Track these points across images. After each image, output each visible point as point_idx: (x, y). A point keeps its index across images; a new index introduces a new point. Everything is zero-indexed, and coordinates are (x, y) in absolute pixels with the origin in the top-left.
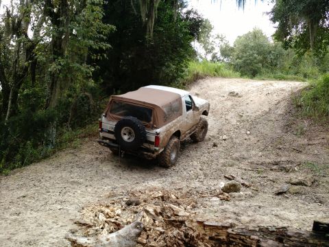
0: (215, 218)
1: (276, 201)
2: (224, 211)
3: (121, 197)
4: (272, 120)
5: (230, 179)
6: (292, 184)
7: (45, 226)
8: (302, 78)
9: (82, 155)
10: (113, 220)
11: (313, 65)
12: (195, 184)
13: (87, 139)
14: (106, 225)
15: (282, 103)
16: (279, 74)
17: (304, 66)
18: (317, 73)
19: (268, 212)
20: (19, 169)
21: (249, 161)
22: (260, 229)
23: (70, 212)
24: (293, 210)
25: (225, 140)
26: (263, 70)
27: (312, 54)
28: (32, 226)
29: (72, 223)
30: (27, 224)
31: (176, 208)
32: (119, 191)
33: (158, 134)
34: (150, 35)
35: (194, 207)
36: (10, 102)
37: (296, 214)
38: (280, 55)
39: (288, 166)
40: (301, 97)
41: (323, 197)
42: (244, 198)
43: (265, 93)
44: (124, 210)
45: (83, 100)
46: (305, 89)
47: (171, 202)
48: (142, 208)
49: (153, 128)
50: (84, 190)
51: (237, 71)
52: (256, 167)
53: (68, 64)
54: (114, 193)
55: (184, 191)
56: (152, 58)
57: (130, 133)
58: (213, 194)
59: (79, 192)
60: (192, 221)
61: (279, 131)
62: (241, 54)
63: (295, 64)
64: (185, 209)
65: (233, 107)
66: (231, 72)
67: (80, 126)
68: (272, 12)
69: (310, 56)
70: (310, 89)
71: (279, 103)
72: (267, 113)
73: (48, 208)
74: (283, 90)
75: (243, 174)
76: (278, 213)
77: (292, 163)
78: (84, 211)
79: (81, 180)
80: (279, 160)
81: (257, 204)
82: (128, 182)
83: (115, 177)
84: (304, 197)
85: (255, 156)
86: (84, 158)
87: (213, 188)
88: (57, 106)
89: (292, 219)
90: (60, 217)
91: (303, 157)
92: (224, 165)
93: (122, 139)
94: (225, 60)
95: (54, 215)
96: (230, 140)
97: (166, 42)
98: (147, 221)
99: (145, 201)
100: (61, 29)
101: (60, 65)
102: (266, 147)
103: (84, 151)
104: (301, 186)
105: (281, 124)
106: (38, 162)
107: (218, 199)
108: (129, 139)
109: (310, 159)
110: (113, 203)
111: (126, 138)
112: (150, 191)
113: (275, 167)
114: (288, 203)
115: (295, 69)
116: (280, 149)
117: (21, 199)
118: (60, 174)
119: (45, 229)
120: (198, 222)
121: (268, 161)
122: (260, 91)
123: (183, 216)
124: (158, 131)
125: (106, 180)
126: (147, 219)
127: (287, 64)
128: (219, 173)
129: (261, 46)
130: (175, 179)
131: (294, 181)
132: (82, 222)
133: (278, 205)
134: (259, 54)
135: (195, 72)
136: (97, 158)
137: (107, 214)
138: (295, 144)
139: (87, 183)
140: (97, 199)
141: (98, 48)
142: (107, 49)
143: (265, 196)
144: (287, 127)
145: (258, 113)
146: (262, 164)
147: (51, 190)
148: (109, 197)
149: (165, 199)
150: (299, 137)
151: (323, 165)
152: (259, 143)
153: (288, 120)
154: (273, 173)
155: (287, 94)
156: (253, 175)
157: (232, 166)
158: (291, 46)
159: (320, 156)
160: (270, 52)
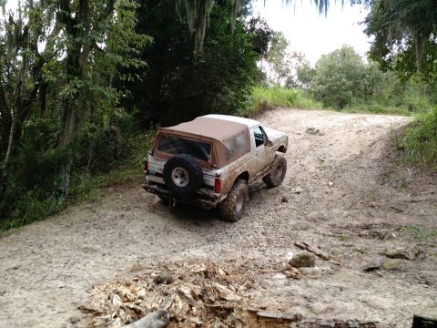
0: (277, 304)
1: (365, 281)
2: (290, 294)
3: (148, 271)
4: (363, 168)
5: (302, 248)
6: (388, 256)
7: (35, 312)
8: (406, 110)
9: (103, 212)
10: (132, 306)
11: (422, 94)
12: (254, 254)
13: (111, 189)
14: (122, 312)
15: (378, 144)
16: (376, 105)
17: (409, 95)
18: (426, 105)
19: (352, 296)
20: (15, 229)
21: (330, 223)
22: (336, 324)
23: (75, 291)
24: (388, 293)
25: (298, 193)
26: (354, 100)
27: (419, 78)
28: (18, 311)
29: (75, 308)
30: (11, 308)
31: (223, 288)
32: (148, 262)
33: (218, 176)
34: (199, 50)
35: (249, 287)
36: (11, 137)
37: (392, 301)
38: (377, 80)
39: (383, 231)
40: (403, 136)
41: (431, 276)
42: (319, 276)
43: (356, 130)
44: (150, 290)
45: (108, 136)
46: (410, 125)
47: (218, 280)
48: (175, 289)
50: (100, 260)
51: (319, 100)
52: (339, 232)
53: (87, 87)
54: (139, 265)
55: (237, 265)
56: (203, 80)
57: (183, 176)
58: (277, 268)
59: (92, 262)
60: (241, 310)
61: (373, 183)
62: (325, 78)
63: (397, 92)
64: (237, 290)
65: (311, 148)
66: (310, 101)
67: (104, 171)
68: (366, 22)
69: (417, 82)
70: (416, 125)
71: (373, 144)
72: (357, 157)
73: (45, 285)
74: (380, 127)
75: (321, 241)
76: (367, 299)
77: (389, 226)
78: (94, 291)
79: (98, 246)
80: (371, 222)
81: (338, 284)
82: (161, 250)
83: (145, 242)
84: (403, 275)
85: (338, 216)
86: (105, 215)
87: (278, 260)
88: (71, 144)
89: (386, 307)
90: (60, 300)
91: (404, 219)
92: (295, 228)
94: (304, 86)
95: (51, 296)
96: (306, 194)
97: (222, 60)
98: (181, 307)
99: (181, 278)
100: (78, 40)
101: (76, 87)
102: (354, 204)
103: (104, 206)
104: (400, 260)
105: (376, 172)
106: (43, 220)
107: (284, 276)
108: (182, 183)
109: (414, 221)
110: (137, 281)
112: (190, 264)
113: (365, 232)
114: (382, 283)
115: (397, 99)
116: (373, 207)
117: (11, 271)
118: (69, 238)
119: (35, 316)
120: (250, 312)
121: (356, 223)
122: (349, 127)
123: (232, 301)
124: (219, 172)
125: (132, 247)
126: (181, 304)
127: (387, 92)
128: (288, 238)
129: (351, 67)
130: (227, 246)
131: (390, 252)
132: (89, 307)
133: (367, 287)
134: (349, 78)
135: (262, 101)
136: (122, 216)
137: (125, 296)
138: (394, 200)
139: (106, 251)
140: (116, 273)
141: (128, 66)
142: (140, 68)
143: (351, 273)
144: (384, 177)
145: (344, 158)
146: (347, 228)
147: (54, 261)
148: (132, 271)
149: (209, 275)
150: (399, 191)
151: (431, 230)
152: (344, 199)
153: (386, 167)
154: (362, 240)
155: (385, 133)
156: (335, 243)
157: (305, 229)
158: (390, 68)
159: (428, 218)
160: (364, 76)
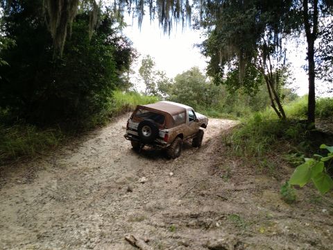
4: (199, 160)
5: (131, 243)
6: (209, 248)
8: (235, 116)
11: (246, 105)
16: (213, 111)
17: (238, 105)
18: (249, 113)
21: (164, 212)
27: (243, 91)
38: (215, 93)
39: (208, 220)
40: (231, 135)
46: (236, 127)
49: (164, 128)
52: (170, 222)
57: (148, 131)
61: (205, 173)
62: (177, 89)
63: (229, 102)
68: (204, 45)
69: (242, 94)
70: (241, 127)
74: (215, 128)
75: (151, 233)
77: (214, 215)
80: (200, 211)
85: (173, 204)
91: (228, 207)
92: (131, 219)
93: (142, 134)
96: (149, 184)
102: (188, 192)
105: (208, 164)
109: (236, 209)
111: (145, 133)
113: (192, 222)
115: (229, 108)
116: (203, 195)
121: (188, 212)
124: (167, 130)
127: (222, 102)
128: (121, 231)
129: (196, 83)
131: (212, 244)
134: (195, 90)
135: (124, 104)
138: (221, 189)
144: (214, 169)
146: (178, 217)
150: (225, 181)
151: (250, 218)
152: (180, 188)
153: (216, 160)
154: (189, 230)
155: (218, 132)
156: (164, 234)
157: (140, 220)
158: (222, 82)
159: (248, 206)
160: (206, 90)
